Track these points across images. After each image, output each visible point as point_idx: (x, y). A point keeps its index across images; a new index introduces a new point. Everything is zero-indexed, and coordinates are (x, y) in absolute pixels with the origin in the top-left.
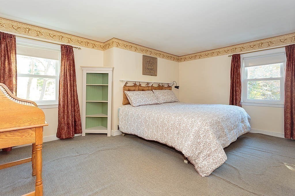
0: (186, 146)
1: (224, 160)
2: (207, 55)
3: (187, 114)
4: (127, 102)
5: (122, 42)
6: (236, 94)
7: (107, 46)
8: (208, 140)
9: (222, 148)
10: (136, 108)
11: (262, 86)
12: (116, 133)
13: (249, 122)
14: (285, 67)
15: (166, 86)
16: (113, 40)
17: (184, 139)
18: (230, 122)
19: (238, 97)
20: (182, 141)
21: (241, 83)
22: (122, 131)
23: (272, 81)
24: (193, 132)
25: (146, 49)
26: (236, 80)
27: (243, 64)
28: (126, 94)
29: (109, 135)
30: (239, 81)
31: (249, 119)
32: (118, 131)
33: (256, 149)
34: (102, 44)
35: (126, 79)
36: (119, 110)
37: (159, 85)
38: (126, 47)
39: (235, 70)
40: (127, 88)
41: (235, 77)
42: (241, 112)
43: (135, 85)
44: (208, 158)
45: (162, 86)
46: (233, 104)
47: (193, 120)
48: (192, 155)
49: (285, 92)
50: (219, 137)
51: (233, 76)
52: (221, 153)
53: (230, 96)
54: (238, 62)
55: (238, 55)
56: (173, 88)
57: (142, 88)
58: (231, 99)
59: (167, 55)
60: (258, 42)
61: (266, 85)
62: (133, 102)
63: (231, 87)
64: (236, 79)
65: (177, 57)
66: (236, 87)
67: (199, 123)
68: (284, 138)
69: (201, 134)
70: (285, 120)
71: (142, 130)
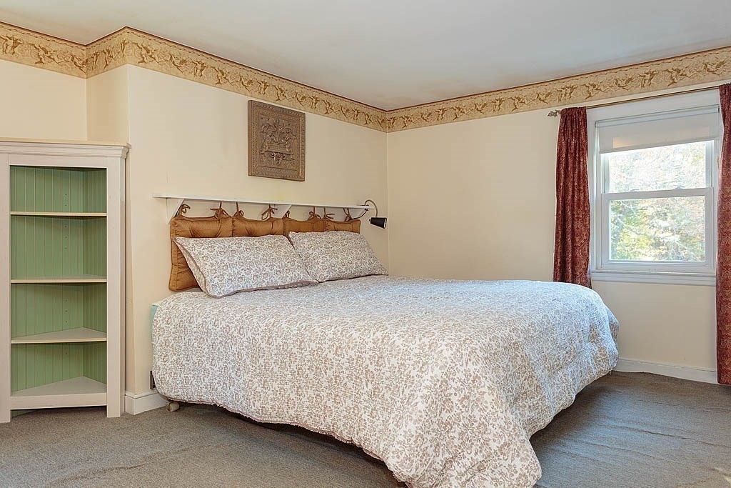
0: (401, 438)
1: (530, 479)
2: (480, 110)
3: (407, 320)
4: (185, 280)
5: (163, 46)
6: (573, 243)
7: (101, 60)
8: (476, 413)
9: (525, 436)
10: (219, 302)
11: (652, 217)
12: (141, 402)
13: (614, 336)
14: (719, 156)
15: (339, 217)
16: (125, 36)
17: (393, 415)
18: (555, 342)
19: (579, 254)
20: (385, 422)
21: (588, 207)
22: (168, 395)
23: (682, 201)
24: (426, 387)
25: (259, 77)
26: (573, 196)
27: (595, 141)
28: (181, 249)
29: (113, 412)
30: (582, 198)
31: (613, 327)
32: (151, 392)
33: (635, 427)
34: (78, 52)
35: (181, 194)
36: (153, 310)
37: (313, 216)
38: (178, 65)
39: (570, 161)
40: (186, 227)
41: (570, 186)
42: (590, 306)
43: (219, 215)
44: (477, 478)
45: (326, 216)
46: (563, 279)
47: (426, 340)
48: (421, 470)
49: (719, 235)
50: (516, 399)
51: (564, 183)
52: (522, 455)
53: (556, 252)
54: (579, 134)
55: (579, 113)
56: (365, 224)
57: (248, 226)
58: (559, 260)
59: (343, 103)
60: (641, 71)
61: (665, 214)
62: (208, 279)
63: (557, 219)
64: (573, 192)
65: (379, 115)
66: (573, 220)
67: (447, 353)
68: (717, 383)
69: (452, 391)
70: (718, 326)
71: (243, 386)
